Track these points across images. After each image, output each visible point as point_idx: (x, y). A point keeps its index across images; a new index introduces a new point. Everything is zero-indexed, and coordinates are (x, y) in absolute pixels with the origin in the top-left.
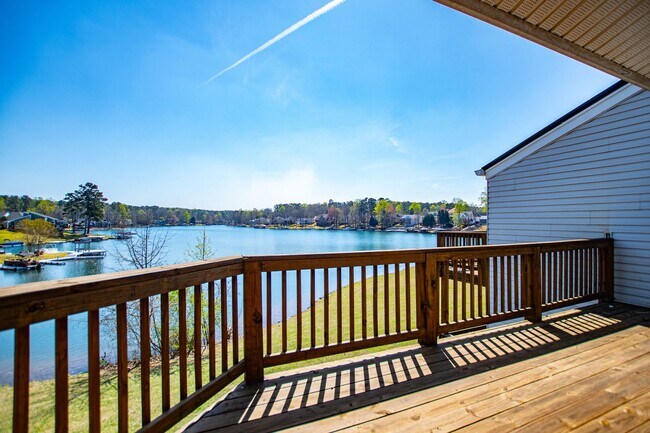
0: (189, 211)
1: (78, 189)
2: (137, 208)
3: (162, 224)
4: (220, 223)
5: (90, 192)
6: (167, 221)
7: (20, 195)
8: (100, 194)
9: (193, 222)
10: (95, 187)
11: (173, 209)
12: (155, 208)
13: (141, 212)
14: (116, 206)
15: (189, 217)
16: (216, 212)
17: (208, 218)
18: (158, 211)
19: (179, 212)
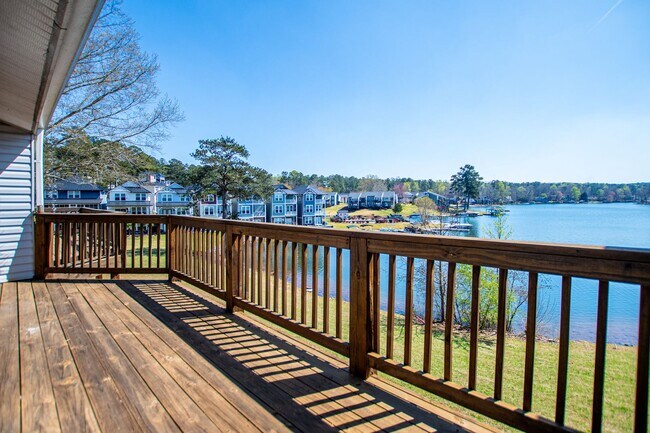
0: (578, 185)
1: (459, 171)
2: (518, 185)
3: (545, 201)
4: (627, 200)
5: (468, 173)
6: (550, 199)
7: (427, 180)
8: (476, 174)
9: (584, 198)
10: (472, 168)
11: (558, 185)
12: (536, 184)
13: (521, 189)
14: (495, 184)
15: (578, 193)
16: (621, 186)
17: (606, 194)
18: (540, 187)
19: (565, 188)
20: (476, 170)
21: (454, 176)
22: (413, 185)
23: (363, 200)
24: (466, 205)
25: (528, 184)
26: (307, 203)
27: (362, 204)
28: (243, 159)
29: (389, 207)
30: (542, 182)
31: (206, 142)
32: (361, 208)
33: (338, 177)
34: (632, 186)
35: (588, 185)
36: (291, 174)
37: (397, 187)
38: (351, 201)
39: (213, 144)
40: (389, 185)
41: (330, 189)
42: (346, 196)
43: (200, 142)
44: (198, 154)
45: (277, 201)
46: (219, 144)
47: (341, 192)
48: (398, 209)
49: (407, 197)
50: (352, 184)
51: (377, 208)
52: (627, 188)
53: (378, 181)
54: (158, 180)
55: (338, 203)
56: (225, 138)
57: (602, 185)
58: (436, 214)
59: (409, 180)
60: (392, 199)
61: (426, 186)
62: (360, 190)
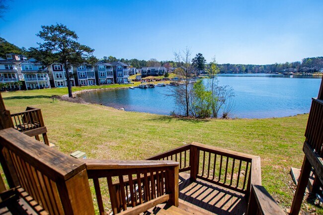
0: (245, 65)
1: (196, 56)
2: (221, 65)
3: (231, 73)
4: (262, 72)
5: (199, 57)
6: (233, 71)
8: (203, 58)
9: (246, 71)
10: (201, 55)
12: (228, 65)
13: (222, 67)
15: (244, 69)
17: (255, 69)
18: (229, 66)
19: (239, 67)
20: (203, 56)
21: (193, 59)
22: (174, 64)
23: (149, 71)
24: (198, 74)
25: (225, 65)
26: (118, 71)
27: (149, 73)
28: (74, 40)
29: (162, 75)
30: (231, 64)
31: (47, 28)
32: (148, 75)
33: (136, 60)
34: (265, 66)
35: (248, 65)
36: (109, 58)
37: (166, 64)
38: (143, 72)
39: (52, 29)
40: (162, 64)
41: (132, 66)
42: (141, 70)
43: (43, 27)
44: (42, 35)
45: (101, 70)
46: (56, 29)
47: (137, 68)
48: (166, 75)
49: (171, 69)
50: (143, 64)
51: (157, 75)
52: (263, 67)
53: (156, 62)
54: (22, 59)
55: (136, 73)
56: (60, 25)
57: (254, 65)
58: (185, 78)
59: (172, 62)
60: (164, 70)
61: (180, 65)
62: (148, 67)
